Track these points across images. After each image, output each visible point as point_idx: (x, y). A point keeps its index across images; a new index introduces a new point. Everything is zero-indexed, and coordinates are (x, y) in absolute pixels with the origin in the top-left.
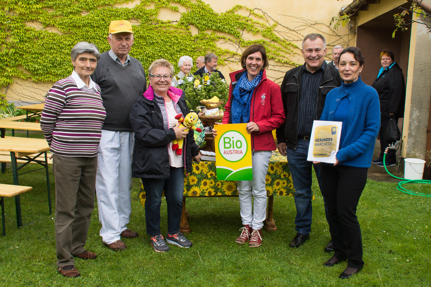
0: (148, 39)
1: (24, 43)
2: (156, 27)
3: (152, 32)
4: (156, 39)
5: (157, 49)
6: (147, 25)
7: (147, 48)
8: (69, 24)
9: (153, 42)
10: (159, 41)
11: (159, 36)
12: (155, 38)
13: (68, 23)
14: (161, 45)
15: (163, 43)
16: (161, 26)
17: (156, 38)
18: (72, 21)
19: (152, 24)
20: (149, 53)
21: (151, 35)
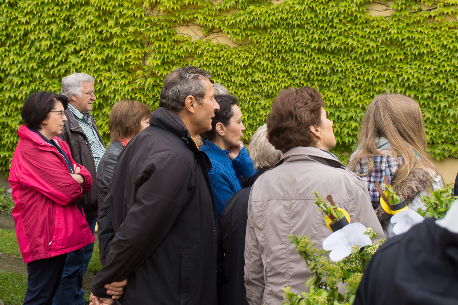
0: (409, 46)
1: (169, 67)
2: (430, 17)
3: (419, 29)
4: (427, 45)
5: (430, 69)
6: (407, 14)
7: (405, 67)
8: (246, 24)
9: (419, 53)
10: (436, 50)
11: (438, 38)
12: (425, 43)
13: (244, 23)
14: (439, 59)
15: (444, 54)
16: (444, 14)
17: (429, 43)
18: (252, 18)
19: (420, 10)
20: (408, 79)
21: (417, 36)
